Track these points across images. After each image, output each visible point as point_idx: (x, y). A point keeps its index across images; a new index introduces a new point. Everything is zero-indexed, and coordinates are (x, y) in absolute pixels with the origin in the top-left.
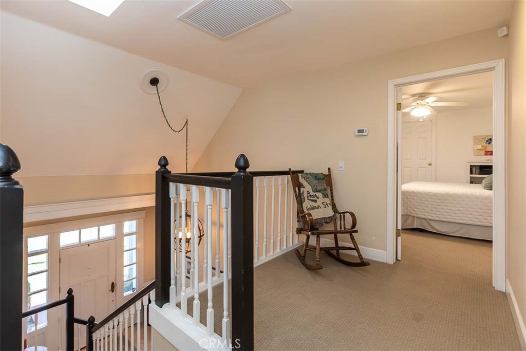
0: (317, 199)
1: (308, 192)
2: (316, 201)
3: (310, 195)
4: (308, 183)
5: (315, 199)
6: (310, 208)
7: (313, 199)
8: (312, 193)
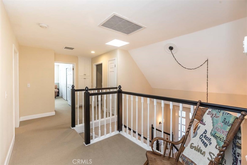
0: (208, 144)
1: (206, 131)
2: (206, 145)
3: (206, 136)
4: (213, 123)
5: (207, 143)
6: (195, 147)
7: (206, 141)
8: (208, 135)
